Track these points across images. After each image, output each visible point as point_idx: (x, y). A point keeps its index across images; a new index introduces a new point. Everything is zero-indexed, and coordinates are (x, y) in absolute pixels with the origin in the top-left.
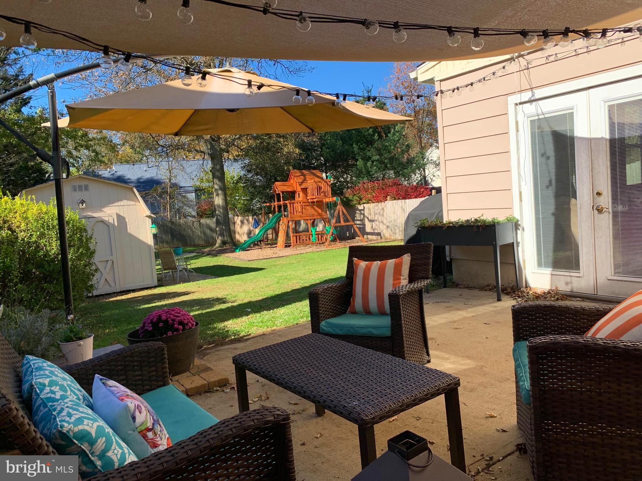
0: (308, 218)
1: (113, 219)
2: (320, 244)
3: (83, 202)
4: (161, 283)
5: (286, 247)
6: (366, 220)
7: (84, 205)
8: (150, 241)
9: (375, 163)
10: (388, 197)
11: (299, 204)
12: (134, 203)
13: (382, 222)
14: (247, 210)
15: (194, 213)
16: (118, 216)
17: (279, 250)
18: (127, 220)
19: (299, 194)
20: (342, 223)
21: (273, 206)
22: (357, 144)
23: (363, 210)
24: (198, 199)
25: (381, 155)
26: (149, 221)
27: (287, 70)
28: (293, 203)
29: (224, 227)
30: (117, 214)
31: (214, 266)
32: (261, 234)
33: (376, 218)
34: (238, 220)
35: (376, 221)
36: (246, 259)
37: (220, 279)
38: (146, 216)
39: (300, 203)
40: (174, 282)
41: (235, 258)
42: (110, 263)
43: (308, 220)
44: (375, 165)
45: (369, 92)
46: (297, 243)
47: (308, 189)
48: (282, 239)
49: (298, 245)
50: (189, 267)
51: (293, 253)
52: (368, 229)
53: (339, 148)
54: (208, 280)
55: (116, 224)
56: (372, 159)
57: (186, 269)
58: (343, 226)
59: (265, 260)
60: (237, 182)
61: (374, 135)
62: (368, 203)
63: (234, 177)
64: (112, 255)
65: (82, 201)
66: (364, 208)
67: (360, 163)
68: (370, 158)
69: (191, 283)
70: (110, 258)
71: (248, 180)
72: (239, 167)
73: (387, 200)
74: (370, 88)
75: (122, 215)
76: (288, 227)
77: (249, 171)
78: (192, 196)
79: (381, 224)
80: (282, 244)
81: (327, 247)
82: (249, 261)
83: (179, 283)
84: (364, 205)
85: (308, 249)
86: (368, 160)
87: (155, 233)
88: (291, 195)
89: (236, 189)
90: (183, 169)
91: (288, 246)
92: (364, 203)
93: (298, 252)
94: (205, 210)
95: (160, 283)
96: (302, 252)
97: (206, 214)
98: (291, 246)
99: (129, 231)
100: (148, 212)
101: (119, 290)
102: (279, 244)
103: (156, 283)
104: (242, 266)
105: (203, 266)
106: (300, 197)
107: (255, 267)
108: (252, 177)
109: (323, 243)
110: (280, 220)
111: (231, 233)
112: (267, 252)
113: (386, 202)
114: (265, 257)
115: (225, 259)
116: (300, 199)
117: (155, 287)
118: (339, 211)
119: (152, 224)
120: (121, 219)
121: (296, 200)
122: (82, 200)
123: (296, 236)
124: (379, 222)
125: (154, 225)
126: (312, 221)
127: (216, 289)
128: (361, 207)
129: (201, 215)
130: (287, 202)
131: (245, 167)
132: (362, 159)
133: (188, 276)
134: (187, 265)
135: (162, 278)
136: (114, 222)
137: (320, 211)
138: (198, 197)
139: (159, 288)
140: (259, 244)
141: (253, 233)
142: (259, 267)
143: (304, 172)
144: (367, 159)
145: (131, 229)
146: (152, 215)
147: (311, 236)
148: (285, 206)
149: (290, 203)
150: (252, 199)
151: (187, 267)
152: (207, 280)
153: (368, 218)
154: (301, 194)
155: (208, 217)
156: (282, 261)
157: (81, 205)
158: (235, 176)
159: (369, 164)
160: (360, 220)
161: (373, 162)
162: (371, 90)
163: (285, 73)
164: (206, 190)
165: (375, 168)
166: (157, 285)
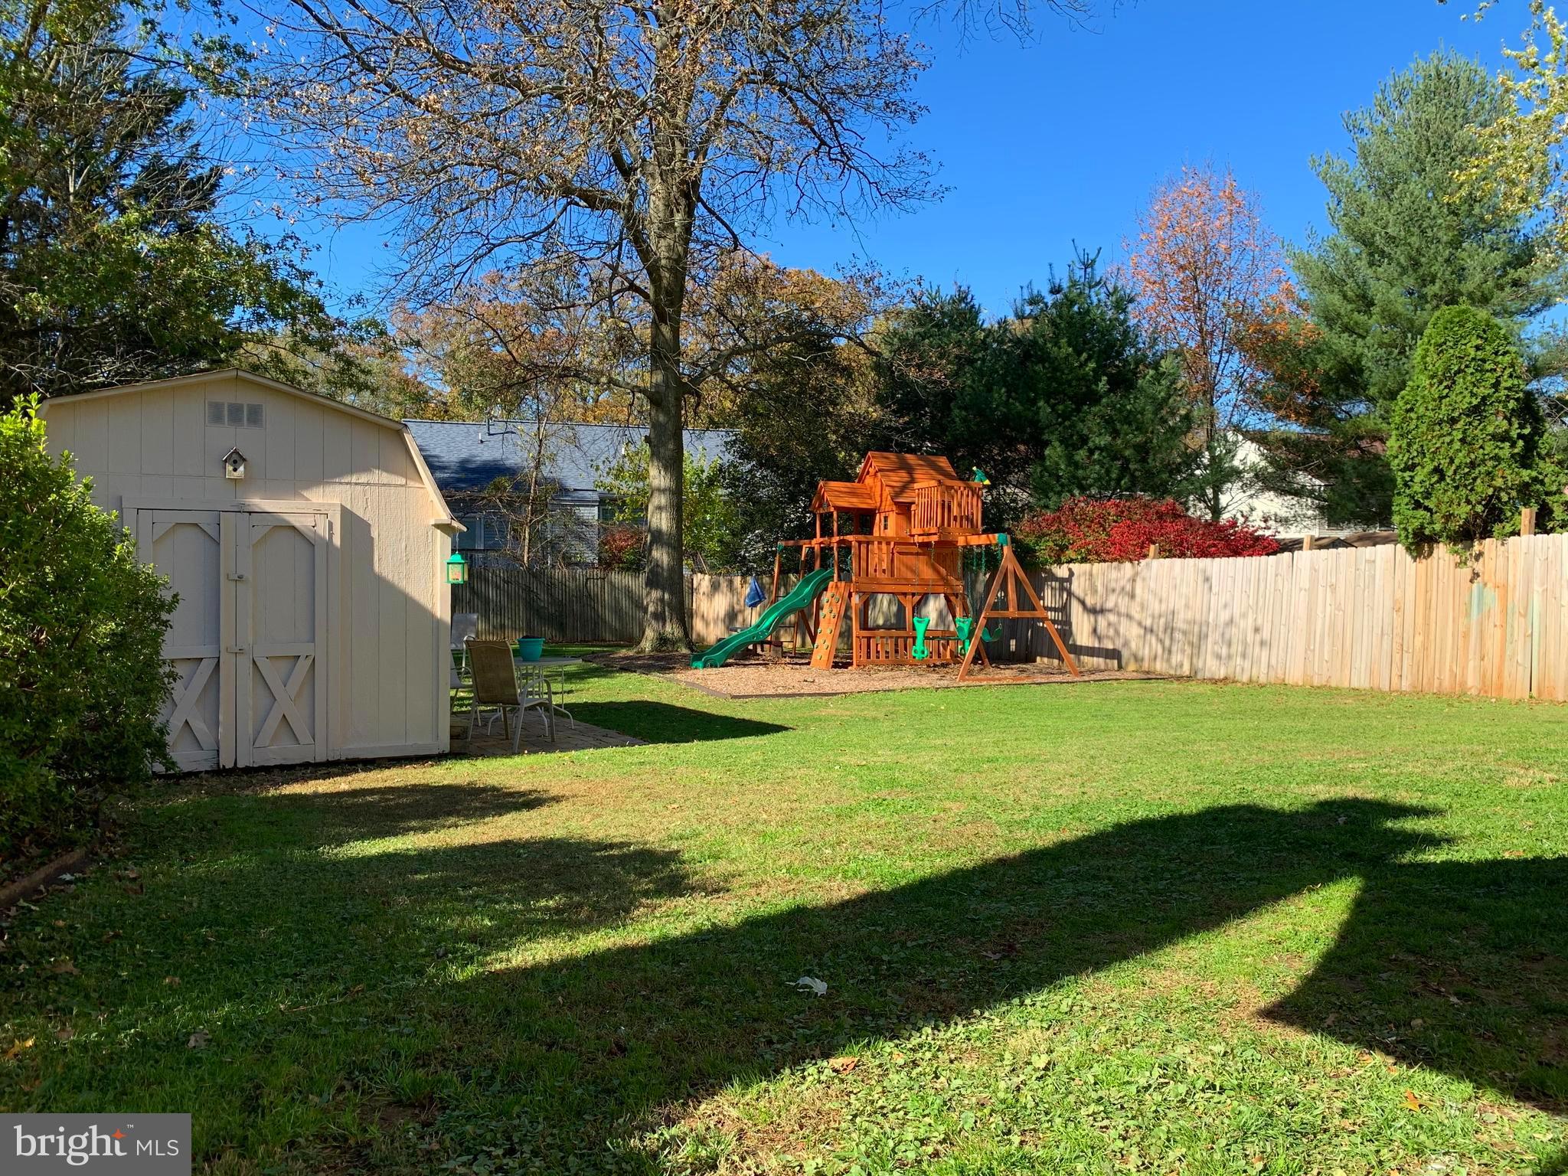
0: (904, 589)
1: (331, 524)
2: (935, 666)
3: (237, 459)
4: (461, 748)
5: (836, 665)
6: (1076, 608)
7: (242, 469)
8: (441, 607)
9: (1096, 456)
10: (1152, 547)
11: (884, 546)
12: (401, 481)
13: (1129, 617)
14: (731, 560)
15: (591, 557)
16: (347, 514)
17: (818, 675)
18: (374, 534)
19: (886, 518)
20: (1012, 612)
21: (804, 551)
22: (1047, 402)
23: (1069, 580)
24: (605, 519)
25: (1115, 433)
26: (442, 543)
27: (874, 190)
28: (868, 543)
29: (666, 596)
30: (343, 508)
31: (631, 705)
32: (767, 623)
33: (1110, 605)
34: (702, 581)
35: (1110, 611)
36: (724, 690)
37: (649, 749)
38: (438, 526)
39: (888, 544)
40: (504, 745)
41: (693, 684)
42: (303, 665)
43: (905, 594)
44: (1099, 462)
45: (1088, 265)
46: (869, 657)
47: (913, 507)
48: (828, 643)
49: (873, 663)
50: (556, 700)
51: (861, 687)
52: (1082, 636)
53: (996, 409)
54: (609, 749)
55: (337, 541)
56: (1091, 444)
57: (546, 706)
58: (1014, 620)
59: (782, 700)
60: (711, 482)
61: (1097, 380)
62: (1084, 560)
63: (703, 471)
64: (313, 641)
65: (235, 457)
66: (1071, 574)
67: (1054, 452)
68: (1084, 440)
69: (558, 754)
70: (303, 650)
71: (738, 479)
72: (720, 442)
73: (1145, 556)
74: (1092, 257)
75: (360, 514)
76: (848, 608)
77: (745, 456)
78: (591, 514)
79: (1123, 620)
80: (825, 658)
81: (963, 679)
82: (734, 697)
83: (520, 753)
84: (1071, 565)
85: (903, 679)
86: (1076, 448)
87: (460, 581)
88: (863, 520)
89: (705, 501)
90: (575, 441)
91: (841, 663)
92: (1071, 561)
93: (878, 685)
94: (621, 549)
95: (458, 743)
96: (890, 685)
97: (620, 561)
98: (851, 664)
99: (376, 568)
100: (443, 514)
101: (321, 758)
102: (816, 657)
103: (444, 744)
104: (714, 711)
105: (600, 700)
106: (889, 526)
107: (756, 717)
108: (750, 471)
109: (944, 666)
110: (826, 589)
111: (683, 614)
112: (784, 677)
113: (1143, 562)
114: (780, 691)
115: (665, 685)
116: (891, 532)
117: (439, 758)
118: (1006, 575)
119: (453, 551)
120: (355, 526)
121: (876, 533)
122: (236, 452)
123: (869, 638)
124: (1119, 614)
125: (458, 558)
126: (917, 598)
127: (637, 794)
128: (1061, 571)
129: (607, 563)
130: (850, 538)
131: (735, 442)
132: (1061, 442)
133: (551, 726)
134: (550, 693)
135: (465, 730)
136: (331, 535)
137: (943, 571)
138: (605, 515)
139: (448, 764)
140: (759, 651)
141: (740, 618)
142: (766, 719)
143: (911, 458)
144: (1075, 442)
145: (386, 564)
146: (456, 524)
147: (910, 641)
148: (845, 549)
149: (860, 543)
150: (745, 529)
151: (550, 699)
152: (608, 751)
153: (1083, 603)
154: (893, 518)
155: (628, 569)
156: (832, 708)
157: (230, 468)
158: (706, 469)
159: (1081, 455)
160: (1055, 610)
161: (1091, 452)
162: (1093, 261)
163: (868, 198)
164: (628, 500)
165: (1097, 467)
166: (447, 750)
